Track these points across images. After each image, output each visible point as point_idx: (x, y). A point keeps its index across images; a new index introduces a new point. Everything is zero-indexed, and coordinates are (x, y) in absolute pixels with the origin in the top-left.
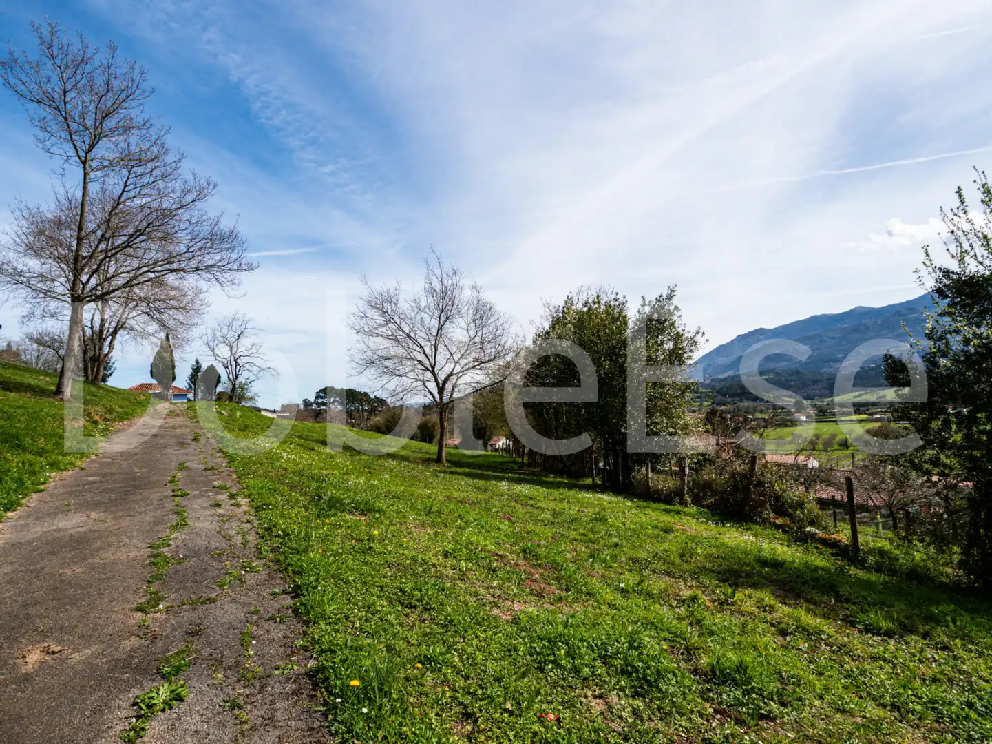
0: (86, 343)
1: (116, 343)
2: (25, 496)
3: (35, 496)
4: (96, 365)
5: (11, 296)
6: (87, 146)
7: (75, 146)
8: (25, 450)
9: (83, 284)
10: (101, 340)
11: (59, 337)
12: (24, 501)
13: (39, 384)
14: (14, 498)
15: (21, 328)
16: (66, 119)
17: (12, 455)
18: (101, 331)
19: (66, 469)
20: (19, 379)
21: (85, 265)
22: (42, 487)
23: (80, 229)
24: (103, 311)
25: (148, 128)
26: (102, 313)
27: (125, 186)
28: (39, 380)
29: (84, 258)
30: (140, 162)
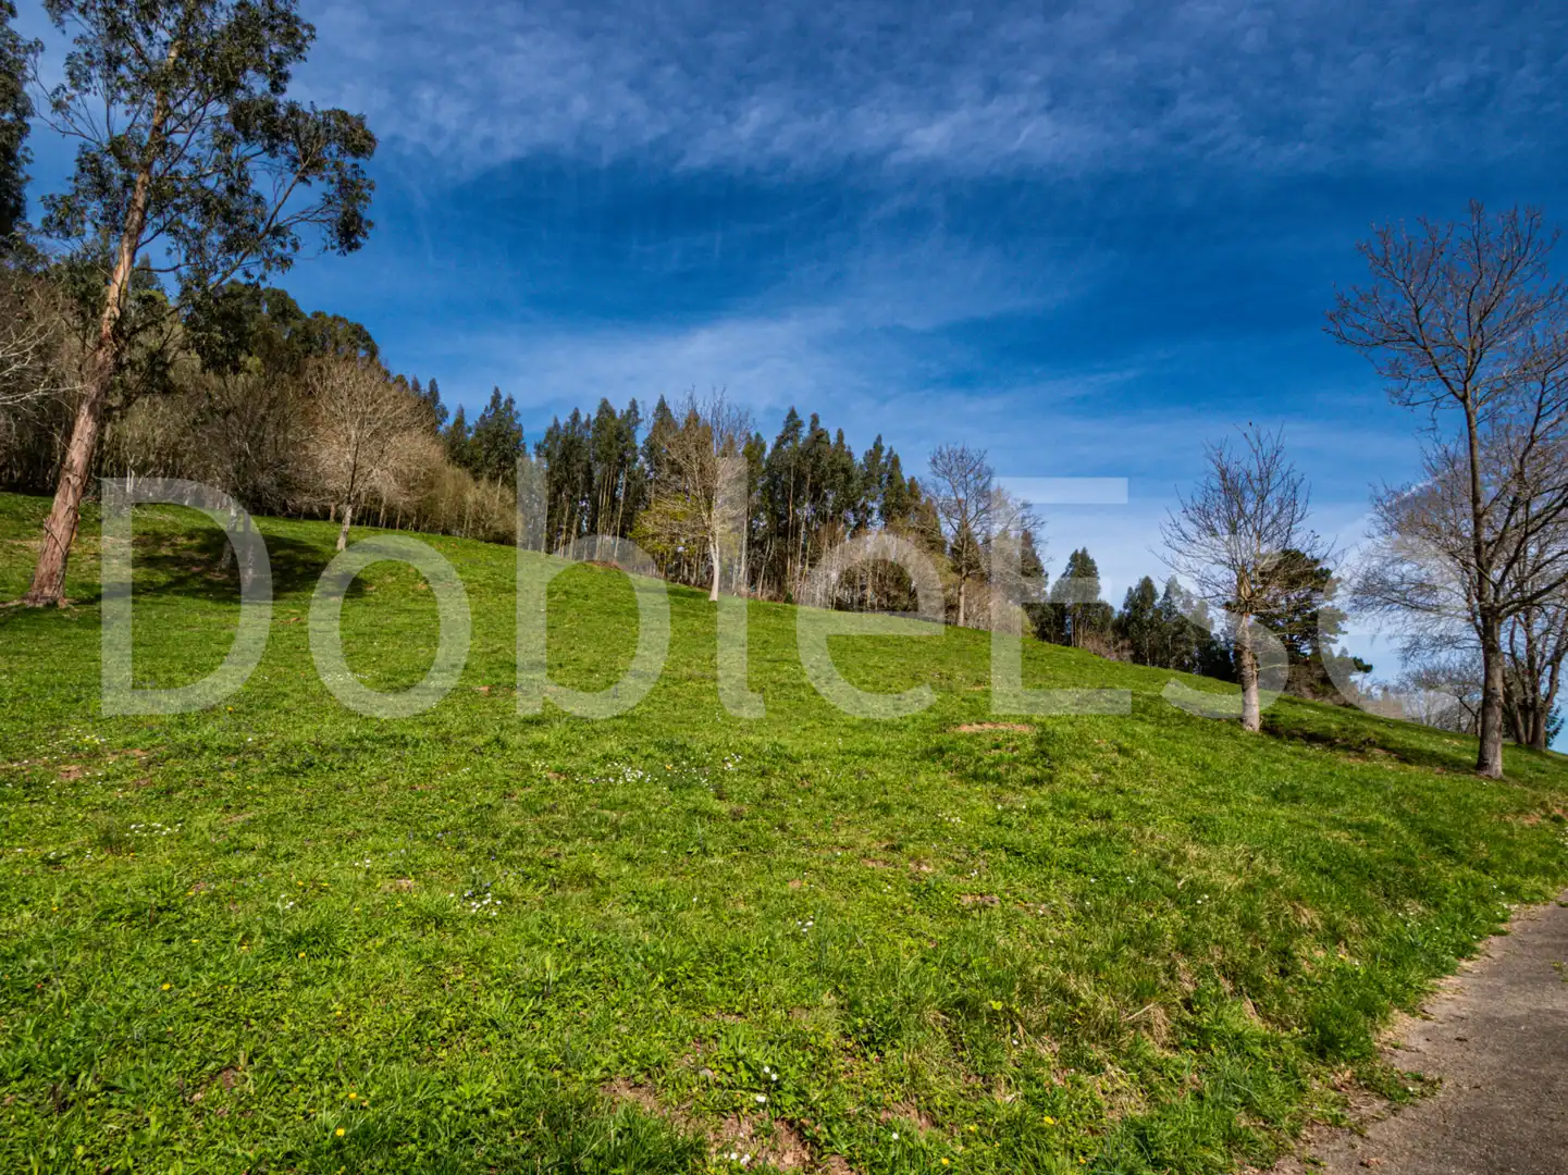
0: (1508, 681)
1: (1561, 676)
2: (1481, 938)
3: (1495, 940)
4: (1531, 716)
5: (1384, 622)
6: (1464, 372)
7: (1445, 379)
8: (1461, 860)
9: (1494, 586)
10: (1533, 672)
11: (1460, 674)
12: (1480, 946)
13: (1446, 751)
14: (1465, 939)
15: (1404, 666)
16: (1425, 348)
17: (1444, 866)
18: (1531, 660)
19: (1532, 901)
20: (1415, 744)
21: (1493, 555)
22: (1503, 927)
23: (1476, 500)
24: (1528, 626)
25: (1560, 299)
26: (1528, 627)
27: (1540, 409)
28: (1445, 745)
29: (1489, 545)
30: (1560, 358)
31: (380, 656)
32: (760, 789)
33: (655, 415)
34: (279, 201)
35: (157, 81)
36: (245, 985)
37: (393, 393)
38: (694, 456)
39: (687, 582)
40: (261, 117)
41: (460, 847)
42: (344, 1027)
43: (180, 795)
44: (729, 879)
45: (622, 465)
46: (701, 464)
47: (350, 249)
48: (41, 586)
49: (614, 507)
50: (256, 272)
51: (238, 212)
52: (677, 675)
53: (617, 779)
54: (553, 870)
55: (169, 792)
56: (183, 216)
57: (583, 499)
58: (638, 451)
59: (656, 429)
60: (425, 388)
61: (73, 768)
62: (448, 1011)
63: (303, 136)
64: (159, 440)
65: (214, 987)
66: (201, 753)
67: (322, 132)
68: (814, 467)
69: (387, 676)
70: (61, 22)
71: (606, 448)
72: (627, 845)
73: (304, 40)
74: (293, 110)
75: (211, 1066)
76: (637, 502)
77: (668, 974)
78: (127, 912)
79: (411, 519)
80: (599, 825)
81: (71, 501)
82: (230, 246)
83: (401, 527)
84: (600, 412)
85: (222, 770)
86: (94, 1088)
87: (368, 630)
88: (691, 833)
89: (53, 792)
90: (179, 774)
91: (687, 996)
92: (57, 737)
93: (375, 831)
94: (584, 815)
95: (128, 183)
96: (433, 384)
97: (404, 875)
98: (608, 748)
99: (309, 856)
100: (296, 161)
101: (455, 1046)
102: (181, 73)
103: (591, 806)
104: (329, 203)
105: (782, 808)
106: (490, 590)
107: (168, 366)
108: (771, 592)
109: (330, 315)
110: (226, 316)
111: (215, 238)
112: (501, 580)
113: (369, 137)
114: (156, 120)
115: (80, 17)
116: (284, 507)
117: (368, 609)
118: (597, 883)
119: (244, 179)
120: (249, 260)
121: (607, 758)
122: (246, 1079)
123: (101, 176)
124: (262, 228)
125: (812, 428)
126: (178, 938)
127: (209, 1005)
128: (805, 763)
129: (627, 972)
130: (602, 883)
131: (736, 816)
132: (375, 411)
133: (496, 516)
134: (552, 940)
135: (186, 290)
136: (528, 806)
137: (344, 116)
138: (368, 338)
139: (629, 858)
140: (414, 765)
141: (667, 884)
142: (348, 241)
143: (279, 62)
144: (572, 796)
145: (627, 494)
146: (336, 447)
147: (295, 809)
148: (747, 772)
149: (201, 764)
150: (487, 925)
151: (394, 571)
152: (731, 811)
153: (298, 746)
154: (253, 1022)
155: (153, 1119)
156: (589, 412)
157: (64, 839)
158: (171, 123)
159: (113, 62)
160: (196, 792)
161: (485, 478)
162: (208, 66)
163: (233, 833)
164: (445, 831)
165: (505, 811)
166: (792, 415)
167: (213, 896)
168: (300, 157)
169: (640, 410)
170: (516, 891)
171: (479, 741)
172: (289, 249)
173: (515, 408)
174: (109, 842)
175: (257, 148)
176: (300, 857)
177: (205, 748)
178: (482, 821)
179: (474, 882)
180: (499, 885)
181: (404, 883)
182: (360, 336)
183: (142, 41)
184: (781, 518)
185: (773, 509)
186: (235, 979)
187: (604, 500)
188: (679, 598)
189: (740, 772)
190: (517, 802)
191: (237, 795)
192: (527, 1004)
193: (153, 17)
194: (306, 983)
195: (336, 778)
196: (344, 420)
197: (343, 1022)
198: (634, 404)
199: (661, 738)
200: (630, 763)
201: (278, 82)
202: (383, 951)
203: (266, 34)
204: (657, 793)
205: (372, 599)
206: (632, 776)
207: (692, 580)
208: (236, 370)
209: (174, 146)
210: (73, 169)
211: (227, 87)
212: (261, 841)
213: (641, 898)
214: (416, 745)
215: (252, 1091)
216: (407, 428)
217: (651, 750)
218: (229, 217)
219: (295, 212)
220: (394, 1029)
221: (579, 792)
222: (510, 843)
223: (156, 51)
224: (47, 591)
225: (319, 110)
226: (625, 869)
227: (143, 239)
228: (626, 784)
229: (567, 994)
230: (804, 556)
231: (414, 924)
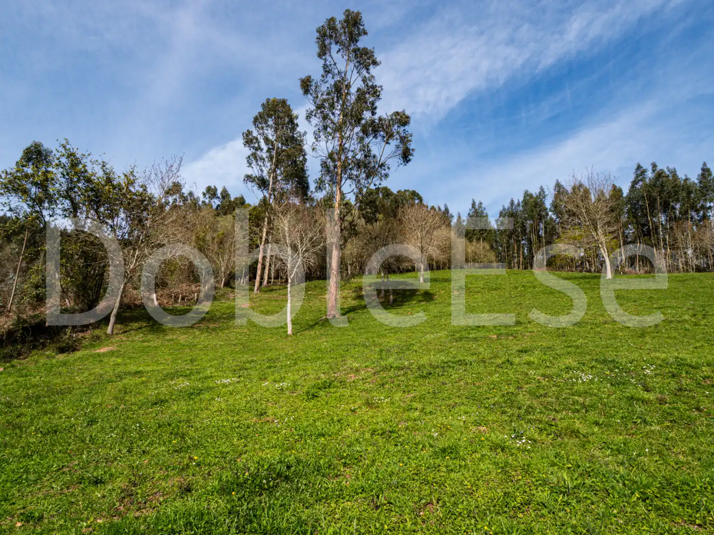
31: (446, 325)
32: (674, 385)
33: (555, 189)
34: (381, 154)
35: (339, 129)
36: (428, 468)
37: (432, 214)
38: (581, 204)
39: (590, 271)
40: (370, 127)
41: (504, 413)
42: (472, 494)
43: (387, 386)
44: (667, 439)
45: (540, 219)
46: (586, 208)
47: (407, 162)
48: (330, 310)
49: (540, 241)
50: (377, 183)
51: (369, 163)
52: (598, 322)
53: (577, 379)
54: (554, 427)
55: (383, 385)
56: (352, 171)
57: (523, 240)
58: (548, 211)
59: (556, 197)
60: (443, 209)
61: (352, 376)
62: (518, 494)
63: (385, 127)
64: (356, 252)
65: (417, 467)
66: (391, 370)
67: (391, 122)
68: (661, 192)
69: (451, 333)
70: (310, 122)
71: (531, 213)
72: (592, 416)
73: (380, 92)
74: (380, 119)
75: (423, 501)
76: (552, 235)
77: (641, 493)
78: (380, 432)
79: (446, 265)
80: (573, 404)
81: (335, 280)
82: (368, 177)
83: (443, 269)
84: (525, 197)
85: (399, 376)
86: (385, 502)
87: (438, 314)
88: (632, 411)
89: (348, 385)
90: (385, 377)
91: (658, 509)
92: (345, 365)
93: (463, 403)
94: (564, 399)
95: (335, 167)
96: (446, 205)
97: (480, 425)
98: (568, 363)
99: (439, 413)
100: (384, 137)
101: (526, 513)
102: (344, 123)
103: (565, 394)
104: (398, 148)
105: (694, 397)
106: (486, 290)
107: (355, 226)
108: (646, 268)
109: (403, 191)
110: (371, 202)
111: (364, 175)
112: (491, 285)
113: (408, 117)
114: (339, 143)
115: (315, 118)
116: (399, 269)
117: (436, 305)
118: (581, 436)
119: (369, 151)
120: (375, 179)
121: (568, 369)
122: (438, 510)
123: (327, 167)
124: (377, 166)
125: (654, 171)
126: (399, 444)
127: (417, 474)
128: (704, 368)
129: (613, 487)
130: (584, 436)
131: (662, 401)
132: (426, 223)
133: (482, 256)
134: (564, 465)
135: (357, 196)
136: (531, 393)
137: (397, 113)
138: (418, 195)
139: (597, 423)
140: (472, 373)
141: (626, 439)
142: (406, 159)
143: (373, 104)
144: (554, 389)
145: (545, 232)
146: (413, 241)
147: (429, 393)
148: (661, 375)
149: (391, 374)
150: (526, 453)
151: (444, 288)
152: (657, 399)
153: (423, 365)
154: (434, 484)
155: (408, 519)
156: (519, 198)
157: (355, 402)
158: (344, 141)
159: (325, 128)
160: (392, 385)
161: (474, 241)
162: (351, 116)
163: (408, 402)
164: (494, 405)
165: (521, 396)
166: (639, 167)
167: (407, 428)
168: (385, 135)
169: (546, 190)
170: (536, 436)
171: (500, 361)
172: (387, 170)
173: (483, 206)
174: (369, 404)
175: (371, 138)
176: (435, 414)
177: (391, 367)
178: (510, 400)
179: (515, 431)
180: (528, 433)
181: (482, 429)
182: (414, 194)
183: (332, 117)
184: (643, 225)
185: (637, 221)
186: (424, 465)
187: (534, 237)
188: (587, 280)
189: (656, 375)
190: (526, 391)
191: (406, 386)
192: (559, 497)
193: (334, 108)
194: (452, 470)
195: (441, 379)
196: (415, 230)
197: (471, 491)
198: (542, 189)
199: (598, 357)
200: (583, 371)
201: (373, 112)
202: (480, 460)
203: (367, 96)
204: (604, 388)
205: (437, 301)
206: (586, 378)
207: (593, 270)
208: (376, 221)
209: (346, 148)
210: (320, 168)
211: (359, 120)
212: (420, 406)
213: (610, 447)
214: (471, 364)
215: (441, 516)
216: (439, 227)
217: (594, 363)
218: (366, 166)
219: (386, 156)
220: (495, 499)
221: (558, 386)
222: (528, 412)
223: (336, 119)
224: (332, 312)
225: (389, 115)
226: (596, 429)
227: (342, 184)
228: (583, 382)
229: (581, 495)
230: (665, 244)
231: (491, 449)
